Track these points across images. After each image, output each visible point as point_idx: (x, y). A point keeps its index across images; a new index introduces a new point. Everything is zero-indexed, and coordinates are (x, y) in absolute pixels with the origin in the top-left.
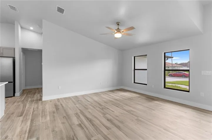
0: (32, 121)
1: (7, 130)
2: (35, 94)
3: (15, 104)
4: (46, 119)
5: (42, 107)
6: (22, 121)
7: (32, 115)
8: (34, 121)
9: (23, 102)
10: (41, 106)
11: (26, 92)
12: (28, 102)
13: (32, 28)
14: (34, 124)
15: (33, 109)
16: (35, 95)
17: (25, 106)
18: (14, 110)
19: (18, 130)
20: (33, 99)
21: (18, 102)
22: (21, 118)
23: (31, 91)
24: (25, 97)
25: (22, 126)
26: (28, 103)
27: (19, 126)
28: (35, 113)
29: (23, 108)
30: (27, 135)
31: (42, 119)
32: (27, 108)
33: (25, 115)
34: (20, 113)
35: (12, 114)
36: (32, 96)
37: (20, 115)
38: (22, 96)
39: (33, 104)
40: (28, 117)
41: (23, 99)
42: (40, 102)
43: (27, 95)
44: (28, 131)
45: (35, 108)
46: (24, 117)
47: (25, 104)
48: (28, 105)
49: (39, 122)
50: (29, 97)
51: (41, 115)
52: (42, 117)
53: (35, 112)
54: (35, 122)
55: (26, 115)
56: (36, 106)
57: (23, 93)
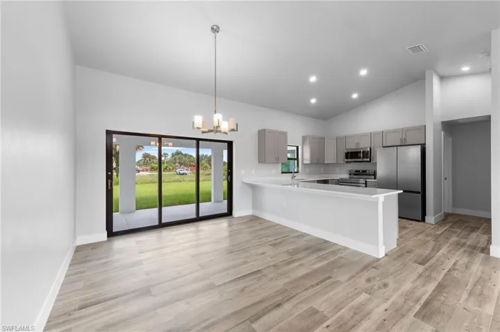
0: (440, 288)
1: (391, 274)
2: (473, 230)
3: (420, 237)
4: (480, 307)
5: (483, 272)
6: (420, 276)
7: (446, 275)
8: (446, 291)
9: (437, 238)
10: (481, 268)
11: (451, 220)
12: (447, 242)
13: (466, 69)
14: (443, 298)
15: (455, 264)
16: (474, 235)
17: (436, 249)
18: (414, 247)
19: (407, 286)
20: (463, 241)
21: (428, 235)
22: (421, 268)
23: (466, 222)
24: (446, 230)
25: (415, 285)
26: (448, 244)
27: (411, 280)
28: (455, 274)
29: (432, 250)
30: (418, 307)
31: (467, 300)
32: (439, 253)
33: (430, 267)
34: (423, 257)
35: (408, 252)
36: (465, 233)
37: (420, 260)
38: (441, 226)
39: (458, 253)
40: (434, 275)
41: (439, 232)
42: (483, 255)
43: (451, 227)
44: (422, 302)
45: (459, 263)
46: (426, 270)
47: (440, 245)
48: (443, 250)
49: (459, 301)
50: (455, 232)
51: (469, 287)
52: (470, 294)
53: (456, 272)
54: (447, 294)
55: (433, 268)
56: (465, 259)
57: (444, 220)
